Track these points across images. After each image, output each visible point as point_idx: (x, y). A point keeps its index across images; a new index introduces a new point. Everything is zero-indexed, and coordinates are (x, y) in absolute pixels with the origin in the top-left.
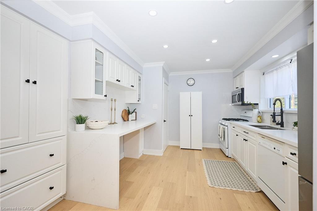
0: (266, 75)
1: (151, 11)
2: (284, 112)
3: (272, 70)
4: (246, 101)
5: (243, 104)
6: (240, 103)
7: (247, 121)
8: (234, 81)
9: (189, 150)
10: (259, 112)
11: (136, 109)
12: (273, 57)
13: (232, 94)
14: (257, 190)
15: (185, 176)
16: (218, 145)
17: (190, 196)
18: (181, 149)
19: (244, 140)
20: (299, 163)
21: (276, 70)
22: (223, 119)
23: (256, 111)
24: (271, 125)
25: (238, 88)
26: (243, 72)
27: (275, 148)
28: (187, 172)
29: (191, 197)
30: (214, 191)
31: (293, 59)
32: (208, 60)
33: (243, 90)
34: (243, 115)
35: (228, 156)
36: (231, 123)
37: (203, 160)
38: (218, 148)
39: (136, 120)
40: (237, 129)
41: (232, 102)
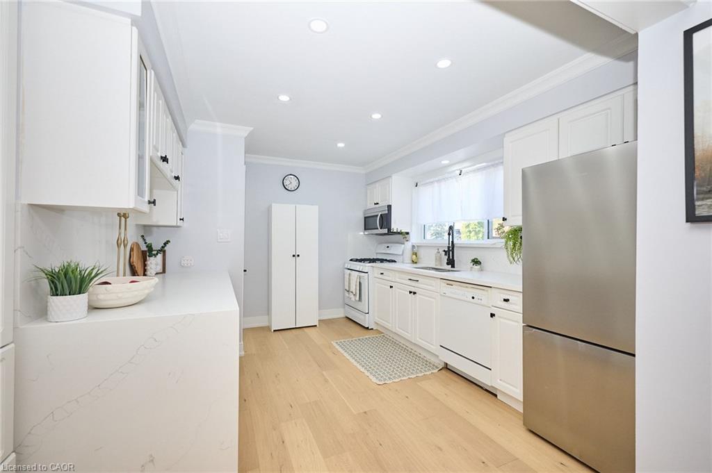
0: (420, 188)
1: (312, 20)
2: (455, 246)
3: (432, 180)
4: (395, 226)
5: (390, 233)
6: (385, 231)
7: (395, 261)
8: (368, 192)
9: (293, 331)
10: (413, 246)
11: (168, 242)
12: (443, 162)
13: (365, 214)
14: (437, 367)
15: (326, 381)
16: (342, 310)
17: (362, 411)
18: (274, 331)
19: (410, 292)
20: (523, 314)
21: (438, 181)
22: (351, 260)
23: (408, 245)
24: (436, 265)
25: (377, 204)
26: (390, 177)
27: (473, 298)
28: (324, 373)
29: (365, 413)
30: (390, 389)
31: (463, 170)
32: (341, 145)
33: (389, 207)
34: (384, 252)
35: (368, 328)
36: (373, 267)
37: (335, 344)
38: (342, 315)
39: (164, 271)
40: (389, 276)
41: (365, 229)
